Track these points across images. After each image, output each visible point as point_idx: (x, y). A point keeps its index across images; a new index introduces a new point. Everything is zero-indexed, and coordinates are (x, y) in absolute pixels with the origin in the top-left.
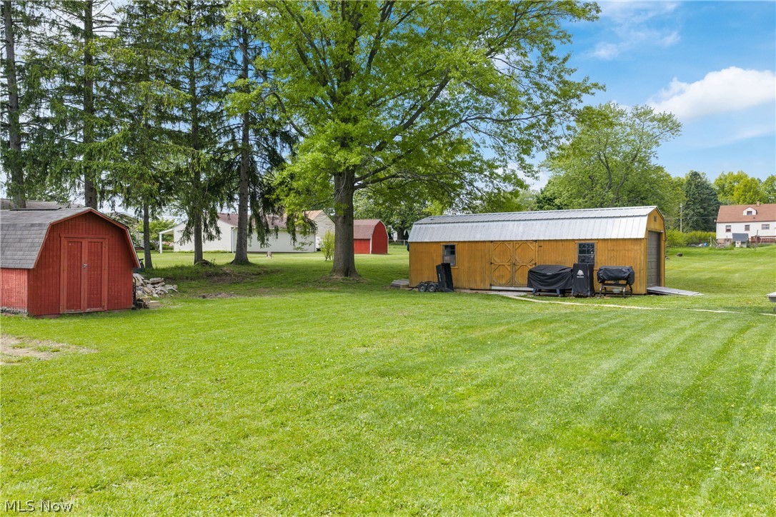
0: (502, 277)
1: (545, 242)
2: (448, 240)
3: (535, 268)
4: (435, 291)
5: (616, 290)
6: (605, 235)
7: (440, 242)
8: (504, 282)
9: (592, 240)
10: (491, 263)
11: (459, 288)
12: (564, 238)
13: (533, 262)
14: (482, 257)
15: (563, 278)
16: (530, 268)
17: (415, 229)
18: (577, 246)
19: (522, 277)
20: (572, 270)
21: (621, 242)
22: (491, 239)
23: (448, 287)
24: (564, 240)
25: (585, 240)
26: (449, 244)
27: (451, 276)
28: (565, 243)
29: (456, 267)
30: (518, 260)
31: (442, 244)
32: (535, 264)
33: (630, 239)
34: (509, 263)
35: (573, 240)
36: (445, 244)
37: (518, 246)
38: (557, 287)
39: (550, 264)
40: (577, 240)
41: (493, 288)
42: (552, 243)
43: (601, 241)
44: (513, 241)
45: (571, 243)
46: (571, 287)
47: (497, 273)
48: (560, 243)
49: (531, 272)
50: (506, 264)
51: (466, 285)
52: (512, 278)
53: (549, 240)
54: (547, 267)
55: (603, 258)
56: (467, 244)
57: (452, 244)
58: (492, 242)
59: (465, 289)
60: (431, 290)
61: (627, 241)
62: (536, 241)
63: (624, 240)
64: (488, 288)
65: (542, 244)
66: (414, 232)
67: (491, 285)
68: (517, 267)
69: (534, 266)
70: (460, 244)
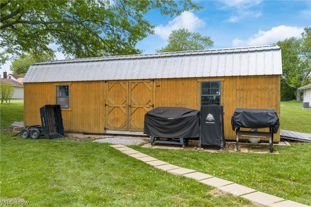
0: (117, 120)
1: (163, 81)
2: (61, 81)
3: (153, 111)
4: (38, 138)
5: (254, 139)
6: (232, 71)
7: (53, 82)
8: (119, 126)
9: (217, 77)
10: (106, 105)
11: (72, 132)
12: (185, 76)
13: (151, 104)
14: (96, 98)
15: (187, 124)
16: (148, 110)
17: (32, 69)
18: (199, 85)
19: (139, 122)
20: (199, 114)
21: (252, 80)
22: (106, 79)
23: (58, 131)
24: (185, 78)
25: (210, 77)
26: (62, 84)
27: (62, 119)
28: (186, 82)
29: (70, 109)
30: (134, 101)
31: (55, 84)
32: (153, 106)
33: (264, 76)
34: (124, 106)
35: (195, 78)
36: (58, 84)
37: (133, 86)
38: (181, 135)
39: (169, 106)
40: (200, 78)
41: (108, 132)
42: (172, 82)
43: (228, 80)
44: (129, 80)
45: (192, 82)
46: (197, 136)
47: (111, 116)
48: (180, 82)
49: (148, 115)
50: (121, 106)
51: (80, 128)
52: (128, 121)
53: (168, 79)
54: (167, 110)
55: (231, 99)
56: (80, 84)
57: (65, 84)
58: (106, 81)
59: (78, 133)
60: (34, 137)
61: (259, 79)
62: (153, 80)
63: (256, 77)
64: (103, 132)
65: (160, 83)
66: (30, 73)
67: (105, 129)
68: (133, 109)
69: (151, 108)
70: (74, 85)
